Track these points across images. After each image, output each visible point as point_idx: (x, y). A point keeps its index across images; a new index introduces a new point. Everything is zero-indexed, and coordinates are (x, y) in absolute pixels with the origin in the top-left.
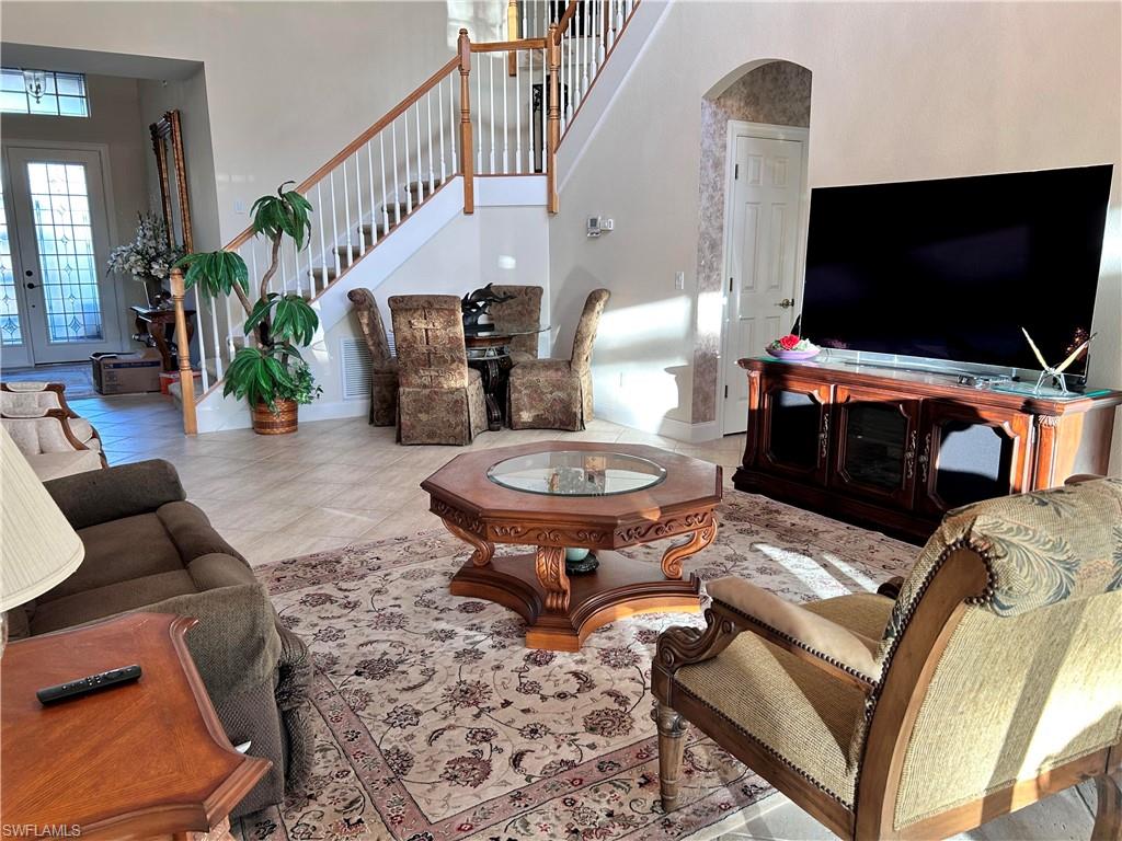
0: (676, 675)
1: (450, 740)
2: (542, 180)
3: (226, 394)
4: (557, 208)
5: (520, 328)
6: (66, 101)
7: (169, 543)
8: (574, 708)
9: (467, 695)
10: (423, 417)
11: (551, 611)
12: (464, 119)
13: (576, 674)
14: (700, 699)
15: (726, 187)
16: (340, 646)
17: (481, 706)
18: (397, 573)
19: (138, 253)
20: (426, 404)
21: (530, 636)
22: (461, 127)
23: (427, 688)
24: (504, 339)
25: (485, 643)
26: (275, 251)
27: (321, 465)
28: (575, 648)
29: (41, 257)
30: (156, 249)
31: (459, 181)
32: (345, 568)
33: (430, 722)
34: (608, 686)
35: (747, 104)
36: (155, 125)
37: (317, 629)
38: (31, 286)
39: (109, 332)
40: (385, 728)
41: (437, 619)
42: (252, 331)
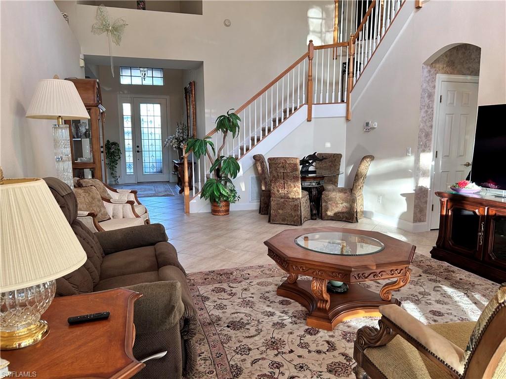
0: (365, 351)
1: (261, 365)
2: (344, 105)
3: (201, 197)
4: (350, 118)
5: (329, 173)
6: (156, 79)
7: (154, 259)
8: (324, 359)
9: (274, 344)
10: (280, 211)
11: (320, 309)
12: (309, 79)
13: (328, 342)
14: (375, 366)
15: (435, 106)
16: (223, 312)
17: (279, 350)
18: (255, 282)
19: (176, 139)
20: (282, 206)
21: (309, 320)
22: (308, 83)
23: (256, 338)
24: (320, 177)
25: (287, 320)
26: (224, 138)
27: (235, 230)
28: (330, 329)
29: (142, 140)
30: (183, 137)
31: (306, 107)
32: (234, 277)
33: (254, 354)
34: (343, 351)
35: (447, 66)
36: (186, 88)
37: (216, 303)
38: (138, 152)
39: (165, 171)
40: (234, 354)
41: (268, 306)
42: (213, 171)
